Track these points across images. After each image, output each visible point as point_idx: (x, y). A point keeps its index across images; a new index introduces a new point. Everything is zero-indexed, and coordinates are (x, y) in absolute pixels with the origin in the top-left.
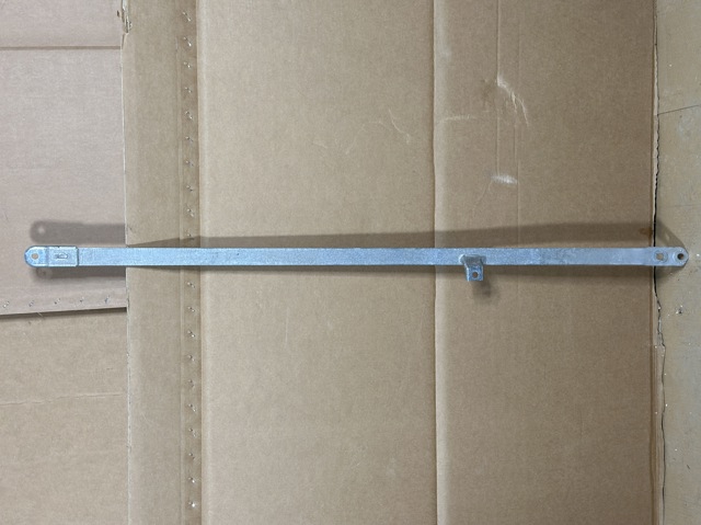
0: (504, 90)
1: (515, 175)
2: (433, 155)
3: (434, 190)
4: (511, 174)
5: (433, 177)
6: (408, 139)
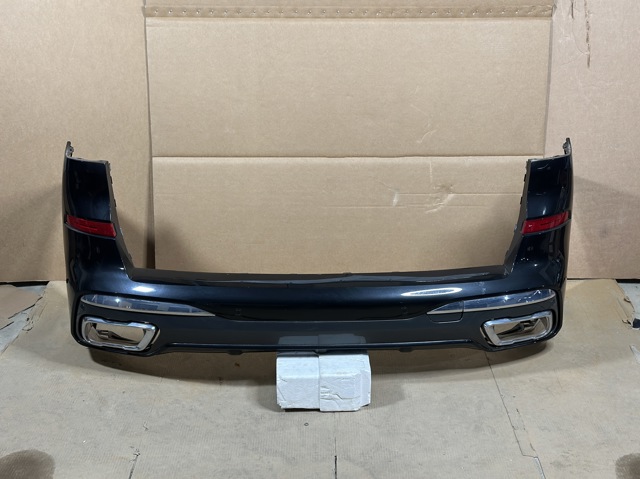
0: (446, 197)
1: (398, 205)
2: (411, 156)
3: (390, 157)
6: (419, 142)
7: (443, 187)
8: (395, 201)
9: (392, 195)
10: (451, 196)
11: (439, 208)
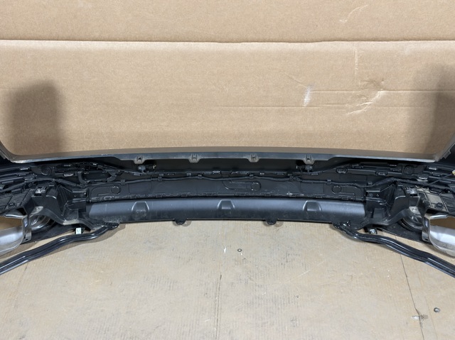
0: (375, 95)
1: (310, 105)
2: (329, 41)
3: (302, 42)
4: (310, 102)
5: (312, 42)
6: (343, 21)
7: (371, 81)
8: (307, 99)
9: (302, 92)
10: (382, 93)
11: (364, 109)
